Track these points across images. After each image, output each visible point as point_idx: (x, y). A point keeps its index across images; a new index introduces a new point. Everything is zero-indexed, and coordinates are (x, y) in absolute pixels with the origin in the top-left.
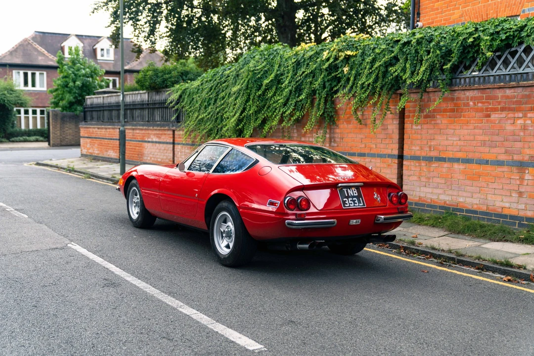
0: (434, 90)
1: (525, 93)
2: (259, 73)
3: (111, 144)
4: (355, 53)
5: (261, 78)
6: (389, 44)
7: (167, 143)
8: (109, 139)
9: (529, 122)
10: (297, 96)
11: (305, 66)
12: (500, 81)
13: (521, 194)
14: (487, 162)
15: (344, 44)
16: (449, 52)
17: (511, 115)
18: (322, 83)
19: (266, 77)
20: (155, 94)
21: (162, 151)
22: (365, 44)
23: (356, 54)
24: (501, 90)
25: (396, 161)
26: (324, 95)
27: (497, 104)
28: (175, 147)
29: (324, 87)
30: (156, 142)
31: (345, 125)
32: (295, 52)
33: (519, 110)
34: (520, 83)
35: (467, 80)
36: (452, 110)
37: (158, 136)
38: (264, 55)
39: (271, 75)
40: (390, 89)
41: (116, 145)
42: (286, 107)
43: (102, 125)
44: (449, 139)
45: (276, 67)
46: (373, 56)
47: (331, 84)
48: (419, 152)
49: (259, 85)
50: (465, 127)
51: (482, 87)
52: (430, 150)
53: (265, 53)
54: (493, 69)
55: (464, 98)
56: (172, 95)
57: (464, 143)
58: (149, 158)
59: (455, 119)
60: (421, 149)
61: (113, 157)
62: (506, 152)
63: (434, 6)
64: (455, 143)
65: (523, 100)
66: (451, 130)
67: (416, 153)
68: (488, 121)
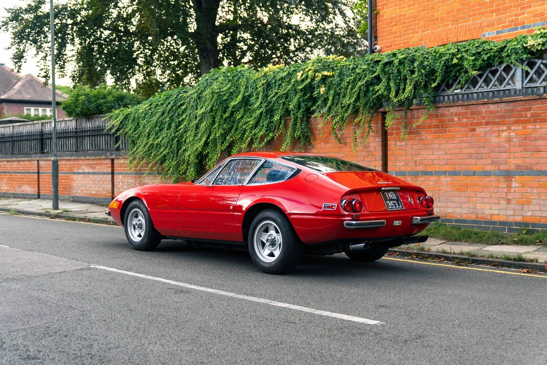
0: (418, 107)
1: (508, 108)
2: (225, 95)
3: (27, 178)
4: (332, 73)
5: (227, 100)
6: (370, 64)
7: (104, 173)
8: (23, 173)
9: (513, 134)
10: (268, 117)
11: (277, 87)
12: (483, 97)
13: (509, 201)
14: (474, 173)
15: (319, 64)
16: (433, 72)
17: (496, 128)
18: (297, 104)
19: (232, 98)
20: (86, 121)
21: (97, 183)
22: (342, 64)
23: (333, 75)
24: (485, 105)
26: (299, 115)
27: (481, 119)
28: (115, 177)
29: (299, 108)
30: (89, 173)
31: (323, 145)
32: (263, 74)
33: (503, 123)
34: (504, 99)
35: (451, 97)
36: (437, 126)
37: (91, 166)
38: (228, 76)
39: (237, 97)
40: (372, 108)
41: (34, 179)
42: (257, 128)
43: (12, 157)
44: (435, 153)
45: (242, 89)
46: (354, 76)
47: (306, 105)
48: (404, 167)
49: (225, 107)
50: (451, 141)
51: (466, 104)
52: (416, 165)
53: (229, 74)
54: (474, 87)
55: (448, 114)
56: (111, 121)
57: (450, 156)
58: (79, 191)
59: (440, 134)
60: (406, 164)
61: (29, 192)
62: (493, 163)
63: (392, 30)
64: (441, 157)
65: (507, 115)
66: (437, 145)
67: (401, 169)
68: (473, 135)
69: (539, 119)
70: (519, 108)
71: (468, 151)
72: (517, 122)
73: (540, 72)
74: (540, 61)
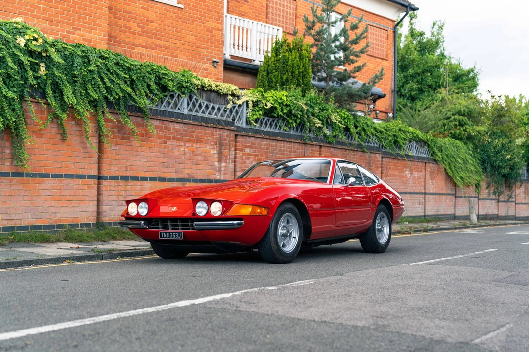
0: (131, 114)
9: (186, 150)
14: (165, 180)
17: (178, 144)
25: (96, 181)
33: (182, 140)
36: (142, 135)
44: (141, 160)
48: (117, 172)
50: (151, 151)
51: (164, 119)
52: (126, 170)
57: (151, 164)
59: (145, 143)
60: (119, 169)
62: (176, 172)
64: (145, 163)
65: (184, 133)
66: (142, 152)
67: (115, 173)
68: (165, 147)
69: (199, 140)
70: (190, 130)
71: (162, 160)
72: (189, 141)
73: (194, 105)
74: (195, 97)
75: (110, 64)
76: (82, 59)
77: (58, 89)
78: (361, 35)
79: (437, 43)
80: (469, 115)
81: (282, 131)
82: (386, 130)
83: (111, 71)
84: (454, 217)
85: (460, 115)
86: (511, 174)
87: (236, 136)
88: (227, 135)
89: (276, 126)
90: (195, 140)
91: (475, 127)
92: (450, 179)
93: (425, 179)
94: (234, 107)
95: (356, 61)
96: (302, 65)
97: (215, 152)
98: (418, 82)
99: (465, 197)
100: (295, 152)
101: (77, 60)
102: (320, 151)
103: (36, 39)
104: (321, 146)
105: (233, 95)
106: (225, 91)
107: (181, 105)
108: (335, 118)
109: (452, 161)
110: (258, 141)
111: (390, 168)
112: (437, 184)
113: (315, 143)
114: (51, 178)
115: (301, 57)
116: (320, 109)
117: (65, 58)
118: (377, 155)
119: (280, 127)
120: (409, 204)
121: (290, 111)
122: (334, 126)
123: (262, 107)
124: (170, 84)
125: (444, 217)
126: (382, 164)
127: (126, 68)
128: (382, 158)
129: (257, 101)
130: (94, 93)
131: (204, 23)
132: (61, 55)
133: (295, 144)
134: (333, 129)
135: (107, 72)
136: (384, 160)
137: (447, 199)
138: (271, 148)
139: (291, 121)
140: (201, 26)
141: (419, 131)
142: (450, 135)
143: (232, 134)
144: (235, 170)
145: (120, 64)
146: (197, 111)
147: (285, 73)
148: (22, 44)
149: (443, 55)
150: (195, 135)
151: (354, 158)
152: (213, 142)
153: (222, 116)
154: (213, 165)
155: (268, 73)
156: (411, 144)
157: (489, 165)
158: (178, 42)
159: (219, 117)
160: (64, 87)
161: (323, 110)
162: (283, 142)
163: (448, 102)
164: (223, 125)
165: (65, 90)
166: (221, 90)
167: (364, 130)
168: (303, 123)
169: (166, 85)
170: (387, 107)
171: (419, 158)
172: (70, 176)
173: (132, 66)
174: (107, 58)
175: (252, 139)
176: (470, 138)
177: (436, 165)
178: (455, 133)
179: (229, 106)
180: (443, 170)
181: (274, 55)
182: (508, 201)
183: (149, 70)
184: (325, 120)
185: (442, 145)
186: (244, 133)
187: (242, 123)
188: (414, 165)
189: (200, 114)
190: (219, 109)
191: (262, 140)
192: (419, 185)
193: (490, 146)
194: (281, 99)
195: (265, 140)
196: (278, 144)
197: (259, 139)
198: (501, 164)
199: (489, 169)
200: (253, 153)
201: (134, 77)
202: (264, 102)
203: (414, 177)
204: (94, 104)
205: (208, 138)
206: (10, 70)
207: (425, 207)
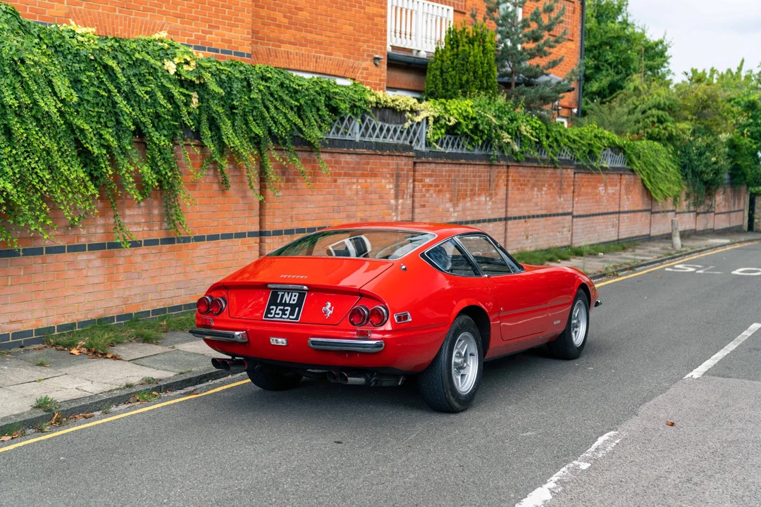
9: (359, 187)
17: (350, 181)
25: (257, 239)
27: (341, 169)
33: (354, 176)
36: (310, 174)
44: (308, 206)
48: (281, 224)
50: (320, 192)
51: (334, 151)
57: (319, 210)
66: (309, 196)
67: (278, 227)
68: (335, 186)
69: (374, 174)
70: (363, 161)
71: (331, 204)
72: (363, 175)
73: (367, 128)
74: (368, 117)
75: (274, 87)
76: (241, 83)
77: (214, 125)
78: (557, 19)
79: (620, 9)
80: (670, 109)
81: (465, 152)
82: (580, 138)
83: (276, 96)
84: (649, 239)
85: (658, 109)
86: (714, 180)
87: (415, 163)
88: (404, 163)
89: (458, 145)
90: (368, 174)
91: (678, 124)
92: (647, 193)
93: (620, 195)
94: (412, 126)
95: (550, 53)
96: (486, 62)
97: (391, 186)
98: (594, 57)
99: (663, 212)
100: (480, 176)
101: (235, 85)
102: (508, 172)
103: (187, 63)
104: (508, 166)
105: (412, 111)
106: (402, 107)
107: (352, 129)
108: (525, 129)
109: (650, 170)
110: (439, 167)
111: (583, 186)
112: (633, 200)
113: (502, 163)
114: (206, 242)
115: (485, 51)
116: (509, 119)
117: (221, 83)
118: (569, 170)
119: (463, 146)
120: (602, 227)
121: (476, 126)
122: (523, 139)
123: (443, 123)
124: (343, 106)
125: (639, 240)
126: (574, 181)
127: (292, 90)
128: (575, 173)
129: (438, 117)
130: (257, 128)
131: (364, 8)
132: (216, 79)
133: (480, 167)
134: (521, 144)
135: (271, 99)
136: (576, 176)
137: (642, 217)
138: (453, 174)
139: (476, 138)
140: (360, 12)
141: (615, 135)
142: (646, 135)
143: (411, 162)
144: (413, 207)
145: (285, 86)
146: (370, 136)
147: (465, 73)
148: (172, 72)
149: (625, 22)
150: (369, 167)
151: (543, 177)
152: (389, 174)
153: (398, 139)
154: (389, 203)
155: (442, 72)
156: (605, 152)
157: (690, 170)
158: (332, 34)
159: (395, 141)
160: (221, 124)
161: (512, 120)
162: (466, 166)
163: (643, 92)
164: (399, 151)
165: (224, 127)
166: (399, 106)
167: (556, 140)
168: (489, 139)
169: (337, 107)
170: (571, 101)
171: (614, 169)
172: (227, 236)
173: (300, 88)
174: (270, 78)
175: (433, 166)
176: (671, 138)
177: (632, 176)
178: (652, 132)
179: (407, 125)
180: (640, 181)
181: (449, 47)
182: (708, 212)
183: (318, 89)
184: (514, 134)
185: (641, 150)
186: (423, 159)
187: (421, 146)
188: (609, 178)
189: (374, 139)
190: (395, 131)
191: (444, 165)
192: (613, 203)
193: (692, 146)
194: (466, 111)
195: (447, 165)
196: (461, 168)
197: (440, 165)
198: (704, 169)
199: (690, 176)
200: (434, 184)
201: (302, 101)
202: (447, 116)
203: (608, 194)
204: (256, 141)
205: (384, 170)
206: (159, 108)
207: (619, 229)
